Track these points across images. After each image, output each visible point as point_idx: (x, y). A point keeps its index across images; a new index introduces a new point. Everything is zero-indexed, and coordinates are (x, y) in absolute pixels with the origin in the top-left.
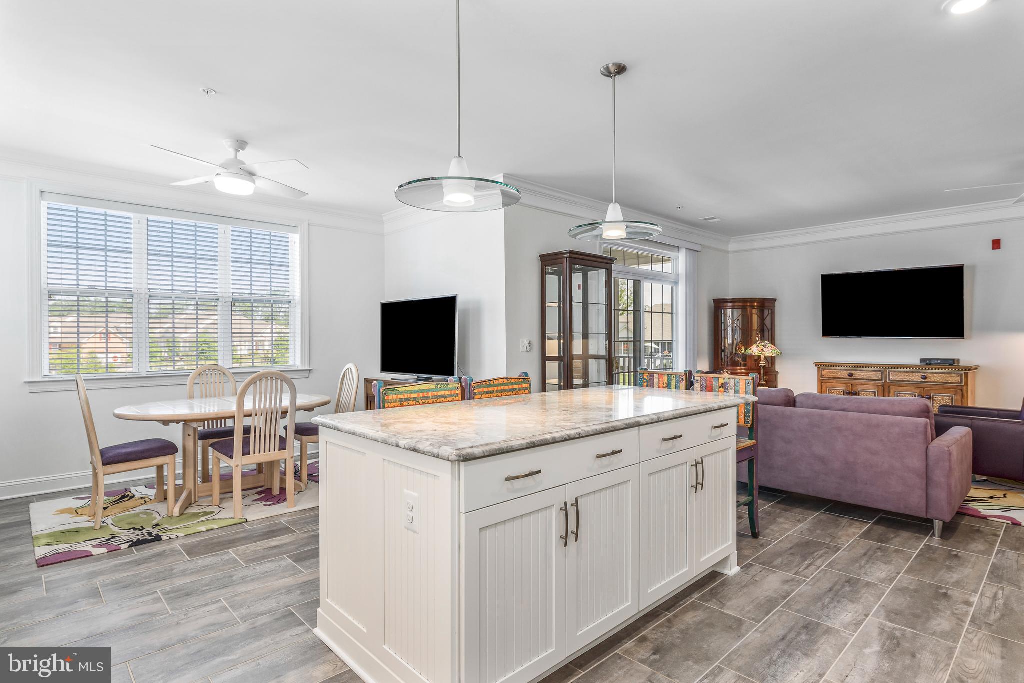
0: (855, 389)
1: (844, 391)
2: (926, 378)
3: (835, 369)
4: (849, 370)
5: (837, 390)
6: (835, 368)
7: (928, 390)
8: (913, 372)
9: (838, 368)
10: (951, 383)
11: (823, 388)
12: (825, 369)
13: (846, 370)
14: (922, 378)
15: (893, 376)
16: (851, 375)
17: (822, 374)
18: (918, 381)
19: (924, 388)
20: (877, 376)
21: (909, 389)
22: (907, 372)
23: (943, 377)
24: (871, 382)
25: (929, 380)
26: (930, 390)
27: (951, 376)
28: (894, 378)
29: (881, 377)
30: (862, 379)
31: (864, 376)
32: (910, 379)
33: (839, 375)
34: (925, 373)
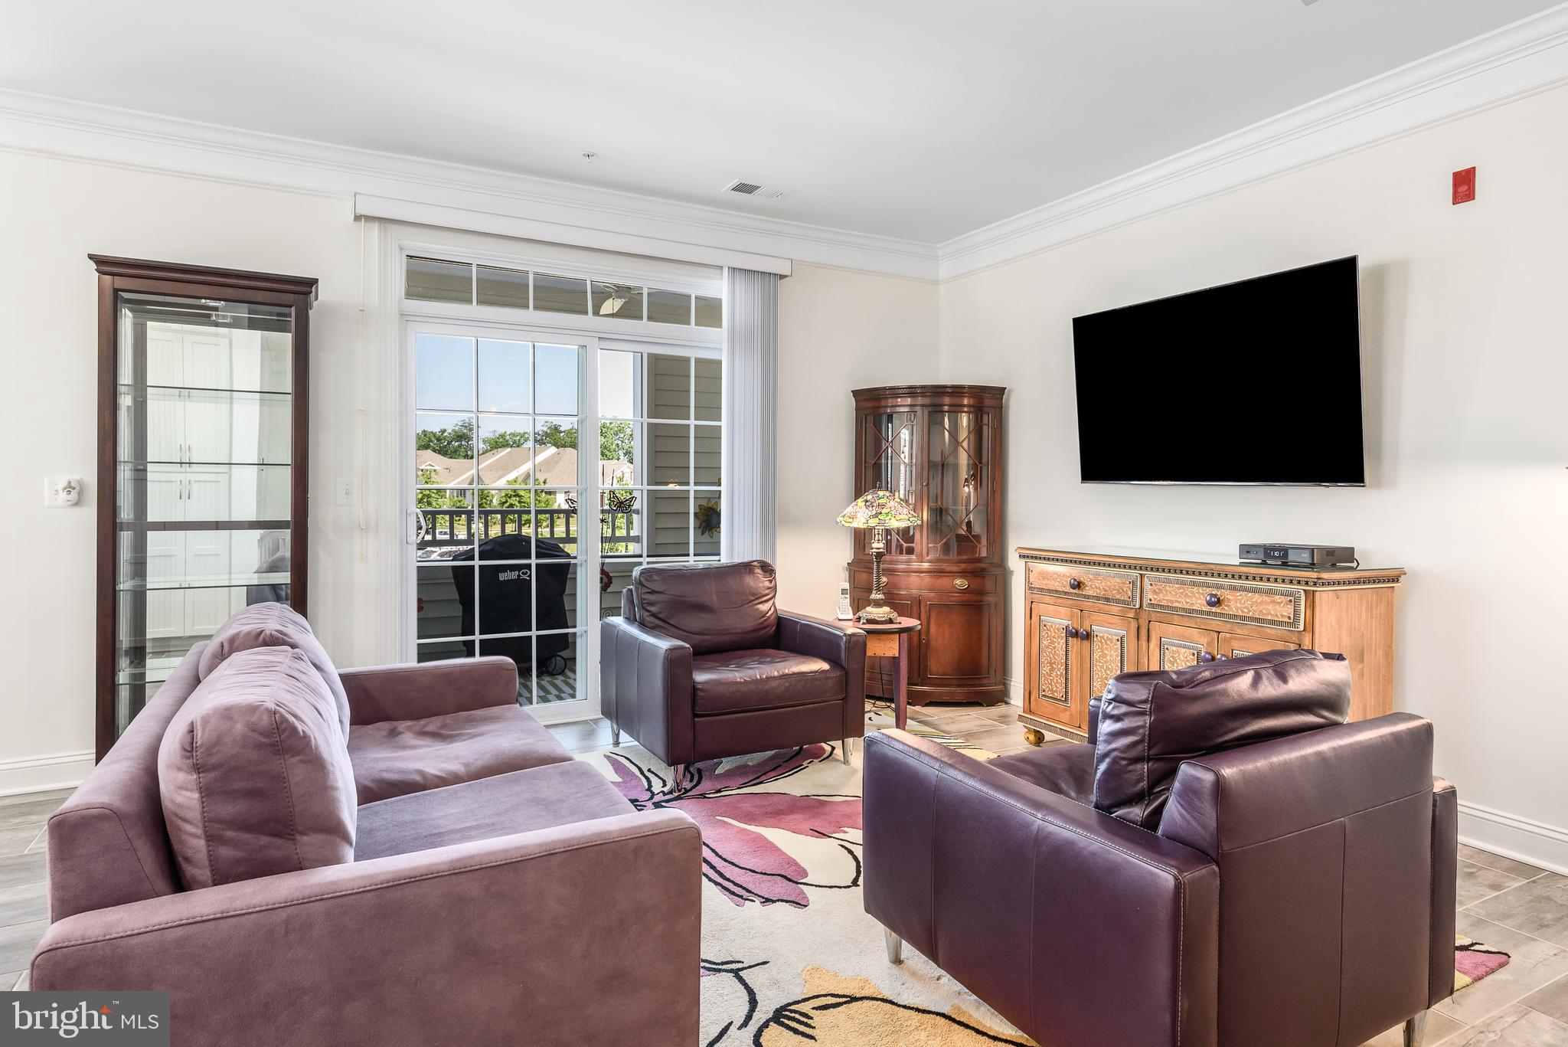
0: (1086, 624)
1: (1066, 627)
2: (1218, 602)
7: (1225, 639)
8: (1193, 583)
10: (1273, 622)
11: (1034, 619)
13: (1069, 570)
14: (1210, 604)
15: (1157, 592)
16: (1078, 585)
17: (1029, 579)
19: (1219, 632)
20: (1123, 591)
21: (1186, 634)
22: (1183, 583)
23: (1256, 602)
24: (1117, 608)
25: (1223, 609)
26: (1231, 638)
27: (1273, 602)
28: (1155, 599)
29: (1130, 593)
30: (1097, 598)
31: (1099, 588)
32: (1187, 603)
33: (1056, 584)
34: (1219, 587)
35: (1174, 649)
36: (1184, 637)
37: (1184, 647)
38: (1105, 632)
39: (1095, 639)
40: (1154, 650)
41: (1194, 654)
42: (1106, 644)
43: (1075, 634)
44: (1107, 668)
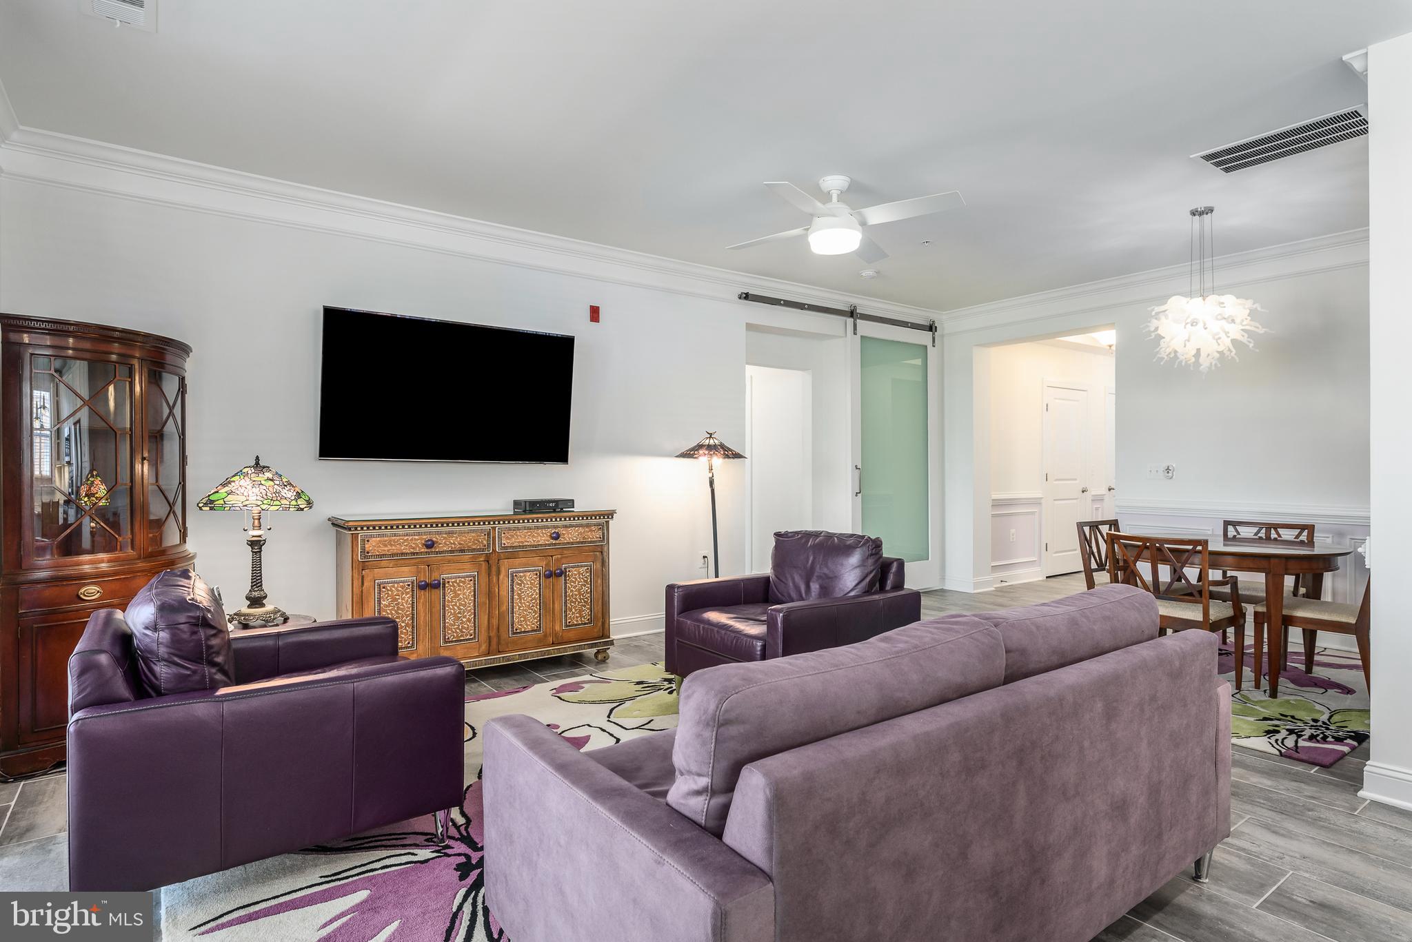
0: (435, 576)
1: (413, 583)
2: (557, 537)
3: (395, 535)
4: (425, 533)
5: (398, 583)
6: (395, 531)
8: (538, 528)
9: (401, 531)
10: (591, 542)
11: (366, 584)
12: (371, 536)
13: (419, 534)
14: (552, 538)
15: (507, 538)
16: (430, 545)
17: (363, 548)
18: (546, 545)
19: (552, 556)
20: (479, 541)
21: (530, 562)
22: (530, 528)
23: (581, 532)
24: (467, 557)
25: (561, 540)
26: (561, 558)
27: (591, 531)
28: (508, 543)
29: (485, 542)
30: (452, 552)
31: (454, 544)
32: (534, 541)
33: (403, 548)
34: (555, 527)
35: (522, 574)
36: (528, 564)
37: (529, 571)
38: (456, 578)
39: (447, 585)
40: (503, 579)
41: (537, 574)
42: (459, 586)
43: (424, 587)
44: (461, 604)
